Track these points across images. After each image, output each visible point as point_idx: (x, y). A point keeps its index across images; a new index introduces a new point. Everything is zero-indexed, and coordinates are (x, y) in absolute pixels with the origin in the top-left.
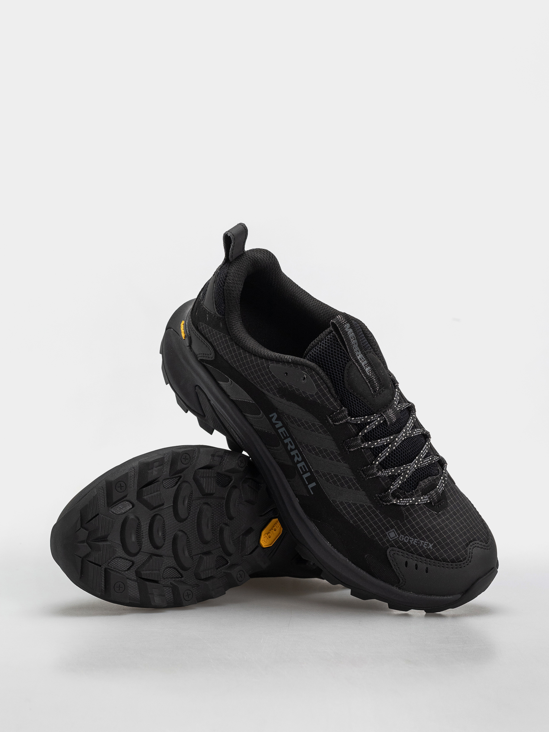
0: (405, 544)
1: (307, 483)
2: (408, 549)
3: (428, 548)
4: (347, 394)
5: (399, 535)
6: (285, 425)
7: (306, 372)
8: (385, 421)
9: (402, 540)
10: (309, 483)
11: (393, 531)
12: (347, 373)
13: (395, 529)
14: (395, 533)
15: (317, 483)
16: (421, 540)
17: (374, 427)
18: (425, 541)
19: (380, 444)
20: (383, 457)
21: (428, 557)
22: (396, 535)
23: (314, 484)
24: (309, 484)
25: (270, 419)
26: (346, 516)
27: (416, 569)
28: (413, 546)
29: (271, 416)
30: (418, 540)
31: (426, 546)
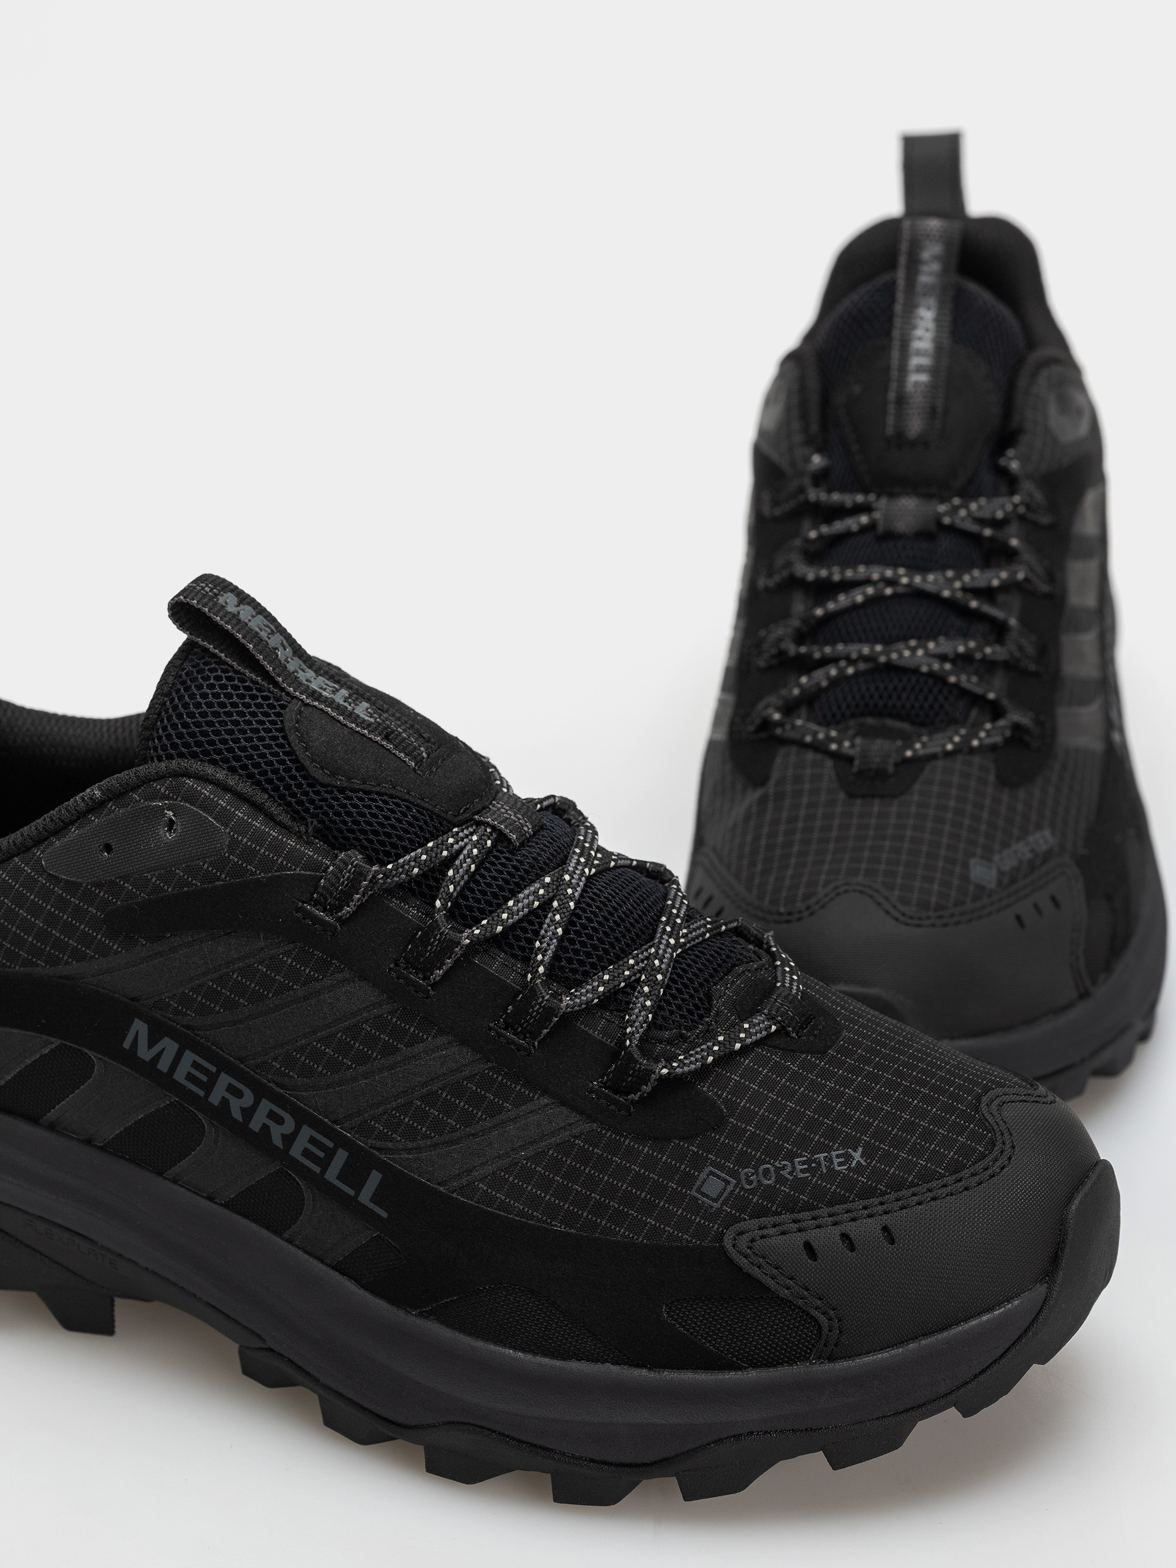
0: (770, 1193)
1: (351, 1192)
2: (791, 1206)
3: (854, 1165)
4: (333, 798)
5: (735, 1174)
6: (186, 1043)
7: (164, 797)
8: (501, 838)
9: (755, 1184)
10: (358, 1187)
11: (711, 1173)
12: (301, 740)
13: (715, 1164)
14: (718, 1177)
15: (383, 1167)
16: (813, 1153)
17: (473, 867)
18: (829, 1149)
19: (518, 911)
20: (549, 945)
21: (867, 1193)
22: (724, 1180)
23: (375, 1178)
24: (358, 1192)
25: (130, 1058)
26: (532, 1217)
27: (852, 1248)
28: (799, 1185)
29: (127, 1045)
30: (805, 1158)
31: (840, 1164)
